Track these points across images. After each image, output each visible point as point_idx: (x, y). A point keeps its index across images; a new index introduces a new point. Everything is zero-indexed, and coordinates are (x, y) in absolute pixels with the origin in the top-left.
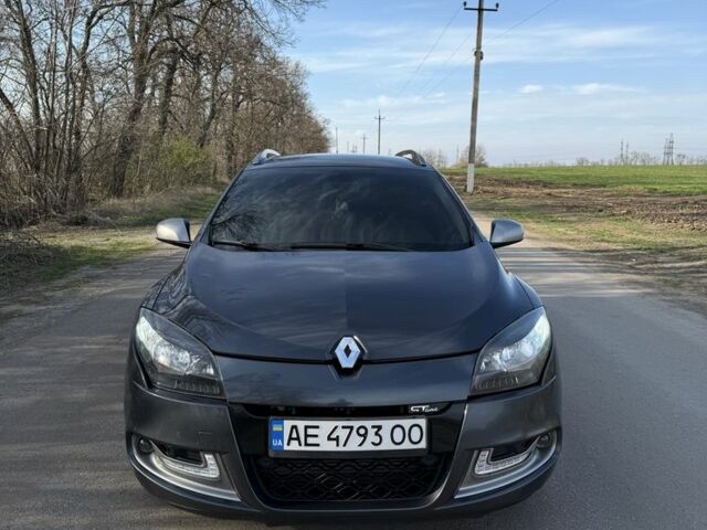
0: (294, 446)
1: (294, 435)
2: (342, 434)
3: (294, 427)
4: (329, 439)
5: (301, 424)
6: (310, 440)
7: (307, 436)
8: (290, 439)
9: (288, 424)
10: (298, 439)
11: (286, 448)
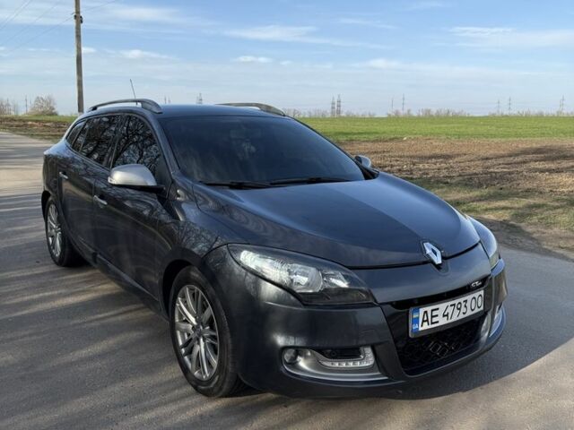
0: (426, 326)
1: (425, 319)
2: (450, 310)
3: (426, 312)
4: (444, 316)
5: (429, 309)
6: (435, 320)
7: (432, 317)
8: (423, 321)
9: (422, 311)
10: (427, 321)
11: (421, 329)
